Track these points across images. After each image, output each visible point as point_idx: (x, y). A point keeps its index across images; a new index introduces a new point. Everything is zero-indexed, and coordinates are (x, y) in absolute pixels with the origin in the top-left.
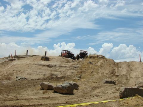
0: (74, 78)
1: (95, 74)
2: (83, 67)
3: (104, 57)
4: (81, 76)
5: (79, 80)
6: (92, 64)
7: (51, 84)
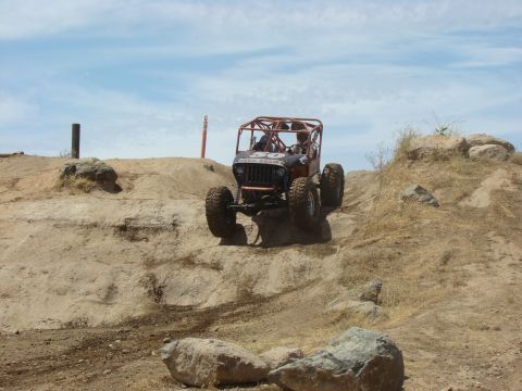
0: (340, 306)
1: (471, 268)
2: (378, 230)
3: (509, 147)
4: (378, 289)
5: (372, 314)
6: (436, 205)
7: (233, 349)
